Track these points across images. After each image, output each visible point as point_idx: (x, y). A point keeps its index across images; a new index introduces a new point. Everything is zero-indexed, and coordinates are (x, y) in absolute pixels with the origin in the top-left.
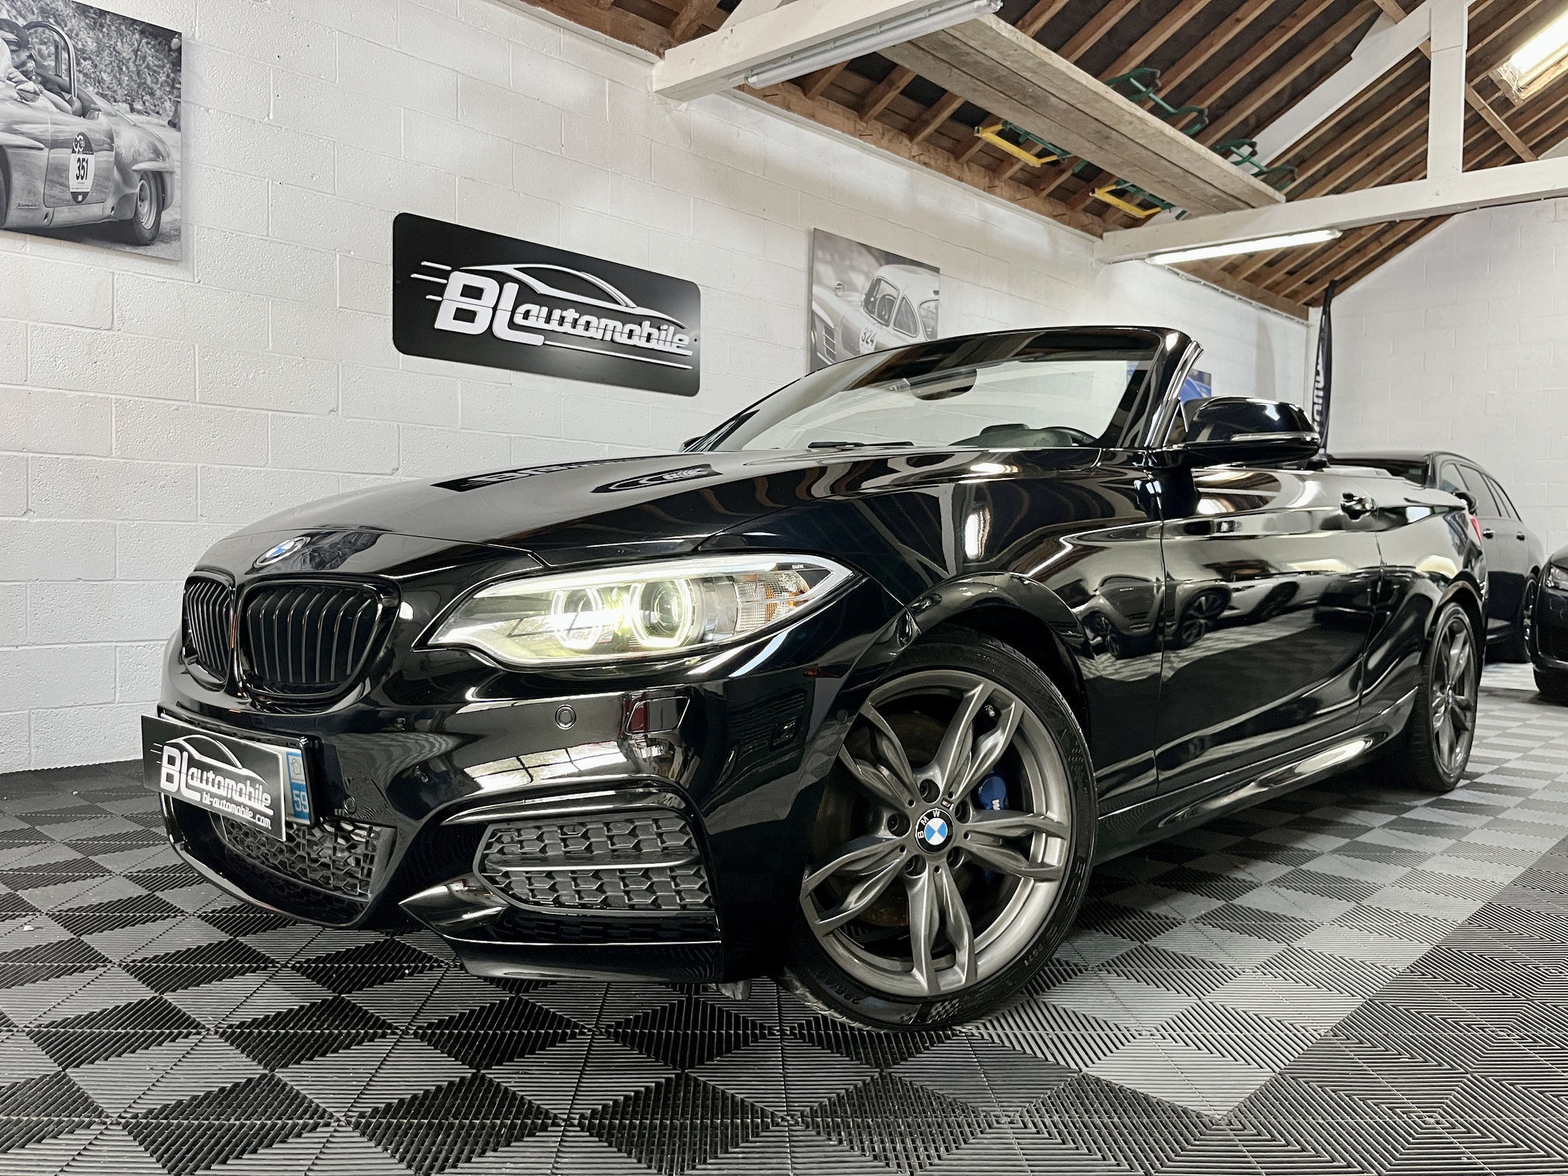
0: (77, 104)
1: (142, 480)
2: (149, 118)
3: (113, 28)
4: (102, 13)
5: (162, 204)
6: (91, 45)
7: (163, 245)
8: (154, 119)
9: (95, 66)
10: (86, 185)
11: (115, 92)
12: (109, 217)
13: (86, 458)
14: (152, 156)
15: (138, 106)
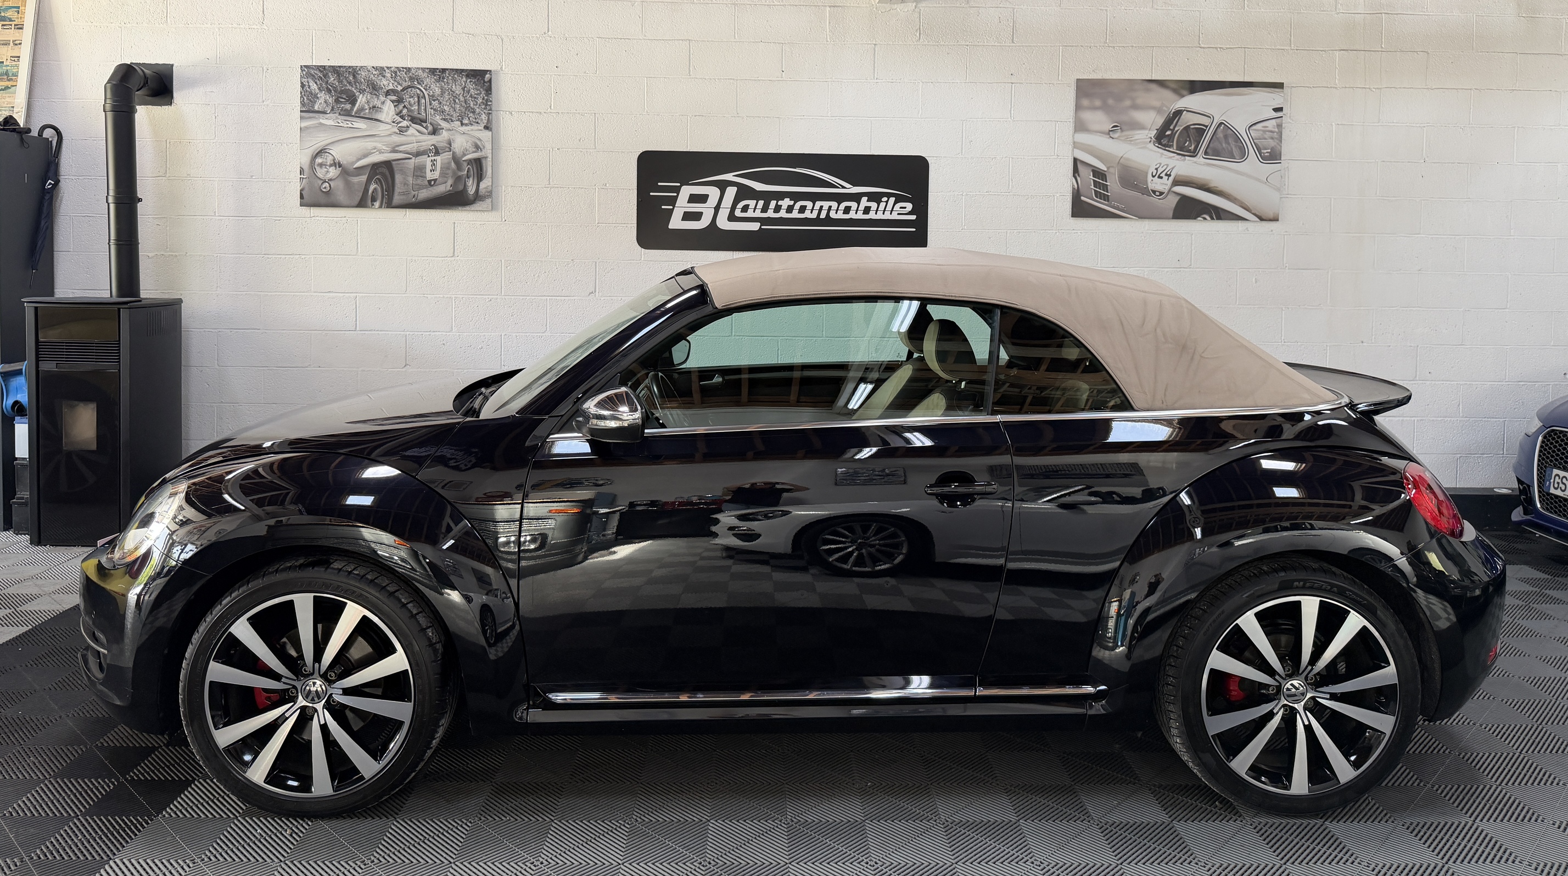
0: (430, 128)
1: (469, 345)
2: (472, 127)
3: (450, 78)
4: (444, 70)
5: (480, 177)
6: (438, 91)
7: (481, 202)
8: (475, 127)
9: (440, 103)
10: (436, 175)
11: (452, 116)
12: (450, 191)
13: (438, 333)
14: (474, 150)
15: (466, 121)
